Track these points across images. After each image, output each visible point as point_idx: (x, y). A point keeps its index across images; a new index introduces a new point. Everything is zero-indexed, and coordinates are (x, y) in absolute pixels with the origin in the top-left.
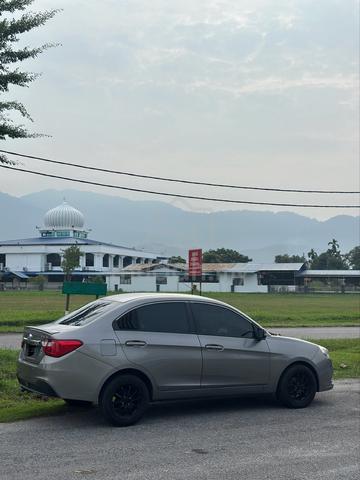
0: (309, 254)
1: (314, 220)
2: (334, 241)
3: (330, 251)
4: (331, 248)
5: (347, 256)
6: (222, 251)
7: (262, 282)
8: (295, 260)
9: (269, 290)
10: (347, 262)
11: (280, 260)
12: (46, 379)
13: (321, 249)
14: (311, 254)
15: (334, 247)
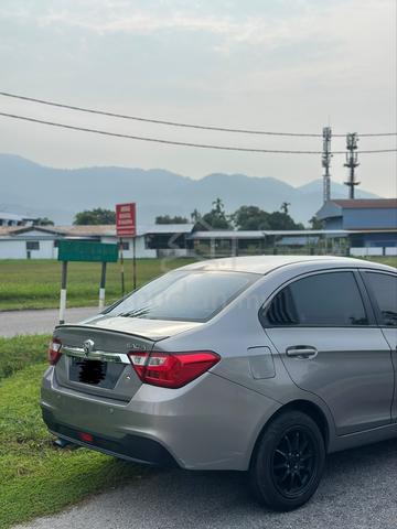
0: (192, 215)
1: (188, 179)
2: (219, 201)
3: (214, 212)
4: (215, 208)
5: (232, 216)
6: (99, 212)
7: (150, 245)
8: (178, 221)
9: (158, 254)
10: (233, 223)
11: (160, 221)
12: (151, 433)
13: (205, 210)
14: (195, 214)
15: (218, 207)
